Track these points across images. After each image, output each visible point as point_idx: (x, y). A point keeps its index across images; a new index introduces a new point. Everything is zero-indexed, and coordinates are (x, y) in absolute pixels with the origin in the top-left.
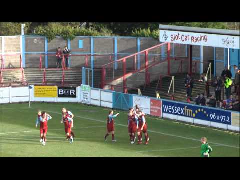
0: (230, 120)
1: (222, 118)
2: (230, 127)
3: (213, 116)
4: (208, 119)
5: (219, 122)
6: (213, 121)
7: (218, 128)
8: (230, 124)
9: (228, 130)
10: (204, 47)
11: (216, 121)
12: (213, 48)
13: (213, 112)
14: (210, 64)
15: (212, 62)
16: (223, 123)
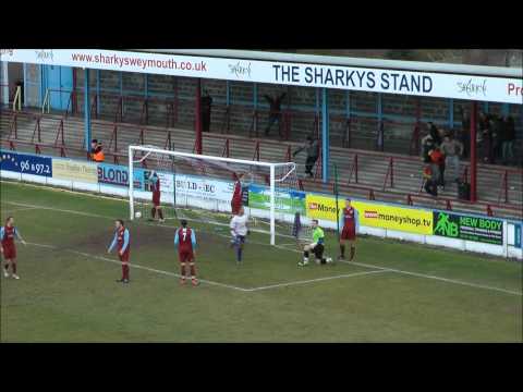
0: (51, 170)
1: (39, 167)
2: (50, 180)
3: (25, 165)
4: (18, 169)
5: (34, 173)
6: (25, 171)
7: (32, 183)
8: (50, 175)
9: (47, 185)
10: (10, 64)
11: (30, 172)
12: (22, 64)
13: (23, 158)
14: (19, 88)
15: (22, 84)
16: (39, 174)
